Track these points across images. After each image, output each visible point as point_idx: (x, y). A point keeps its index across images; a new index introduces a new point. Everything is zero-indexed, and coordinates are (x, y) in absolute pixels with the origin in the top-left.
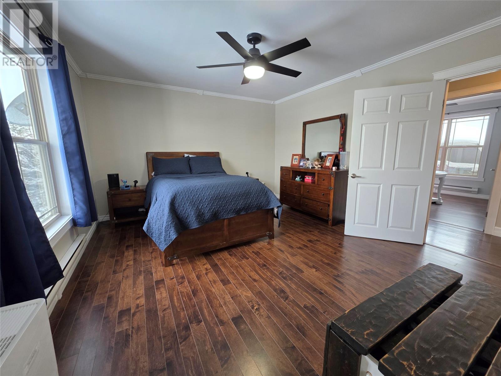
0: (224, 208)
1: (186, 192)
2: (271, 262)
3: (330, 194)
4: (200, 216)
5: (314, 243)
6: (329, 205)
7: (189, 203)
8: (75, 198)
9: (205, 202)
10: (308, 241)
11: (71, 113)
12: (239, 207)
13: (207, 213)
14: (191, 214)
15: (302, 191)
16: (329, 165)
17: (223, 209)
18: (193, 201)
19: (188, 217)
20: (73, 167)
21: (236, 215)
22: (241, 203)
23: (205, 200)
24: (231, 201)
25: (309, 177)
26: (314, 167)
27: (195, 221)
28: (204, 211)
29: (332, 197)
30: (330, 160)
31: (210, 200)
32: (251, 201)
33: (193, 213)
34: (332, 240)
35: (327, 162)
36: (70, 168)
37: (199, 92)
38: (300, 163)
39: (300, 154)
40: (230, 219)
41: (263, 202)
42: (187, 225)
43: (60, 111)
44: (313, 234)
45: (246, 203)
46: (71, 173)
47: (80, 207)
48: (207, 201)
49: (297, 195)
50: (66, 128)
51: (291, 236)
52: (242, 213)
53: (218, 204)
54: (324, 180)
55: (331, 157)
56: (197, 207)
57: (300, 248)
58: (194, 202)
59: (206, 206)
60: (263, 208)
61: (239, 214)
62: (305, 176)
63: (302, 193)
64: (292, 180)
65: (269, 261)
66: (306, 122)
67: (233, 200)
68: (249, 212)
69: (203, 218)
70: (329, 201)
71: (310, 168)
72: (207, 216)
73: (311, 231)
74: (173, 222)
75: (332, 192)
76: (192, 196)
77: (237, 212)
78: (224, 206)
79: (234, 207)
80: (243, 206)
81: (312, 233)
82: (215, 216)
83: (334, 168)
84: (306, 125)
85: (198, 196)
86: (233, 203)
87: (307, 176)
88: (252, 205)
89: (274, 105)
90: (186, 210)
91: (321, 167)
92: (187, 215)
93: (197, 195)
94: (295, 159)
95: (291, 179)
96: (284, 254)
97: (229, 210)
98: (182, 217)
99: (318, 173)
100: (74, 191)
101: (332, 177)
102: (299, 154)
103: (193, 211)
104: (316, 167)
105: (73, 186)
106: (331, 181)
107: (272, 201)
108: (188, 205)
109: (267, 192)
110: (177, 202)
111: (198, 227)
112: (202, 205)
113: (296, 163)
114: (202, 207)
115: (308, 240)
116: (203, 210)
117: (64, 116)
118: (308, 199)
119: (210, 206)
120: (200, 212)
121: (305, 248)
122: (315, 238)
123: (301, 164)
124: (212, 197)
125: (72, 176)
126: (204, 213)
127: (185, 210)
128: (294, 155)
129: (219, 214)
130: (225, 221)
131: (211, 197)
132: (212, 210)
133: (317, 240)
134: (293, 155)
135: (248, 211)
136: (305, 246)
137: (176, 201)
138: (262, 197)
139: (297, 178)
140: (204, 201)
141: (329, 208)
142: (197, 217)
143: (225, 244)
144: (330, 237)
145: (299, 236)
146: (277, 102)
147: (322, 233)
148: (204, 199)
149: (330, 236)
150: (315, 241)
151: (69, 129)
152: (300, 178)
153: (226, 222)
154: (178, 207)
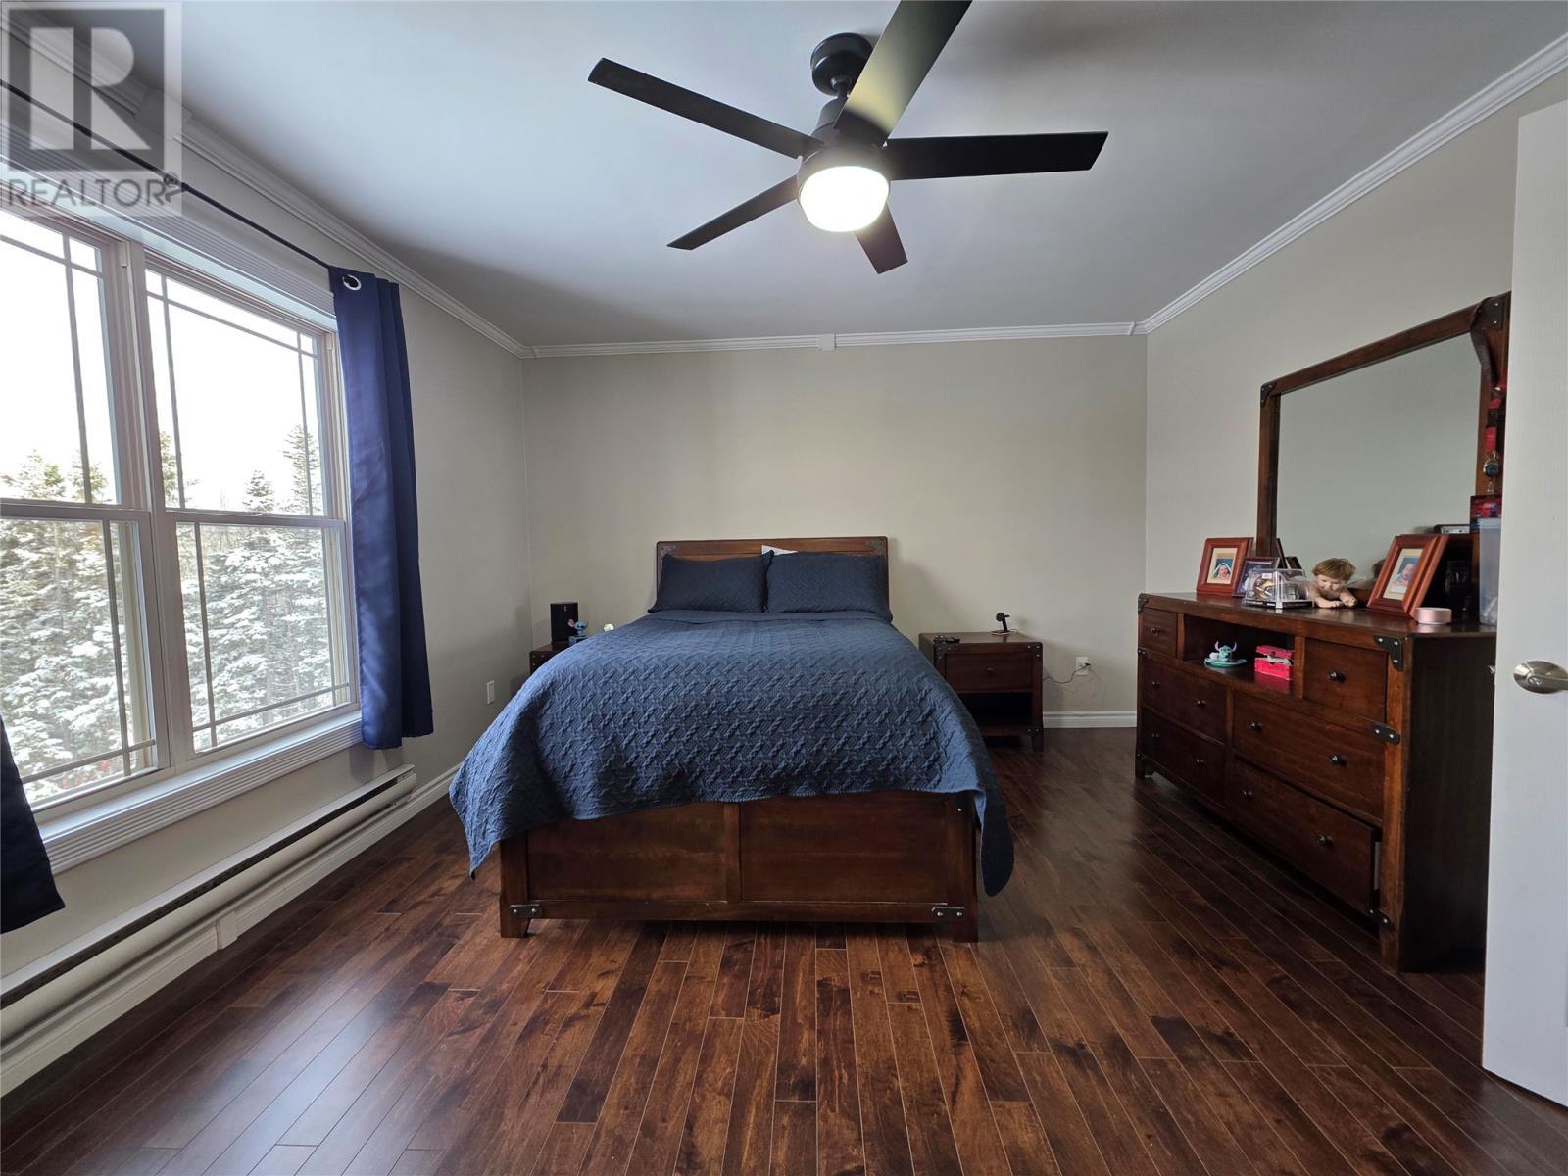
0: (718, 757)
1: (589, 681)
2: (851, 1077)
3: (1380, 768)
4: (615, 774)
5: (1193, 1052)
6: (1378, 835)
7: (586, 721)
8: (363, 666)
9: (645, 723)
10: (1156, 1021)
11: (382, 444)
12: (783, 765)
13: (647, 766)
14: (583, 764)
15: (1230, 724)
16: (1401, 597)
17: (711, 760)
18: (604, 716)
19: (573, 774)
20: (369, 585)
21: (768, 796)
22: (795, 750)
23: (646, 715)
24: (751, 734)
25: (1278, 651)
26: (1311, 606)
27: (591, 794)
28: (636, 757)
29: (1395, 785)
30: (1410, 566)
31: (667, 718)
32: (844, 744)
33: (588, 761)
34: (1343, 1074)
35: (1395, 575)
36: (361, 586)
37: (824, 341)
38: (1241, 578)
39: (1249, 540)
40: (744, 808)
41: (905, 758)
42: (570, 802)
43: (354, 443)
44: (1224, 989)
45: (819, 751)
46: (361, 600)
47: (372, 692)
48: (653, 719)
49: (1205, 736)
50: (364, 484)
51: (1079, 956)
52: (800, 792)
53: (695, 738)
54: (1341, 679)
55: (1417, 553)
56: (613, 740)
57: (1075, 1055)
58: (607, 717)
59: (648, 743)
60: (906, 787)
61: (786, 791)
62: (1259, 649)
63: (1229, 729)
64: (1185, 659)
65: (850, 1065)
66: (1275, 384)
67: (759, 731)
68: (834, 791)
69: (629, 784)
70: (1378, 808)
71: (1279, 605)
72: (648, 778)
73: (1220, 963)
74: (509, 782)
75: (1393, 754)
76: (606, 696)
77: (772, 781)
78: (719, 750)
79: (761, 758)
80: (803, 764)
81: (1225, 977)
82: (680, 785)
83: (1427, 619)
84: (1278, 396)
85: (628, 698)
86: (759, 743)
87: (1272, 649)
88: (849, 763)
89: (1139, 340)
90: (571, 747)
91: (1360, 605)
92: (570, 764)
93: (623, 693)
94: (1219, 562)
95: (1181, 654)
96: (957, 1054)
97: (738, 770)
98: (554, 770)
99: (1308, 639)
100: (363, 647)
101: (1390, 665)
102: (1242, 539)
103: (594, 752)
104: (1323, 603)
105: (363, 634)
106: (1390, 691)
107: (951, 760)
108: (583, 730)
109: (935, 714)
110: (549, 712)
111: (597, 816)
112: (635, 735)
113: (1220, 578)
114: (630, 742)
115: (1162, 1015)
116: (634, 755)
117: (363, 454)
118: (1257, 768)
119: (663, 741)
120: (620, 759)
121: (1104, 1067)
122: (1222, 1019)
123: (1248, 585)
124: (674, 709)
125: (363, 609)
126: (635, 765)
127: (568, 745)
128: (1213, 543)
129: (697, 778)
130: (727, 811)
131: (671, 707)
132: (669, 758)
133: (1226, 1041)
134: (1209, 541)
135: (827, 788)
136: (1117, 1050)
137: (546, 710)
138: (903, 735)
139: (1213, 655)
140: (642, 720)
141: (1383, 852)
142: (599, 779)
143: (723, 908)
144: (1337, 1049)
145: (1125, 972)
146: (1151, 324)
147: (1292, 996)
148: (645, 712)
149: (1347, 1041)
150: (1212, 1037)
151: (372, 484)
152: (1233, 657)
153: (730, 816)
154: (546, 732)
